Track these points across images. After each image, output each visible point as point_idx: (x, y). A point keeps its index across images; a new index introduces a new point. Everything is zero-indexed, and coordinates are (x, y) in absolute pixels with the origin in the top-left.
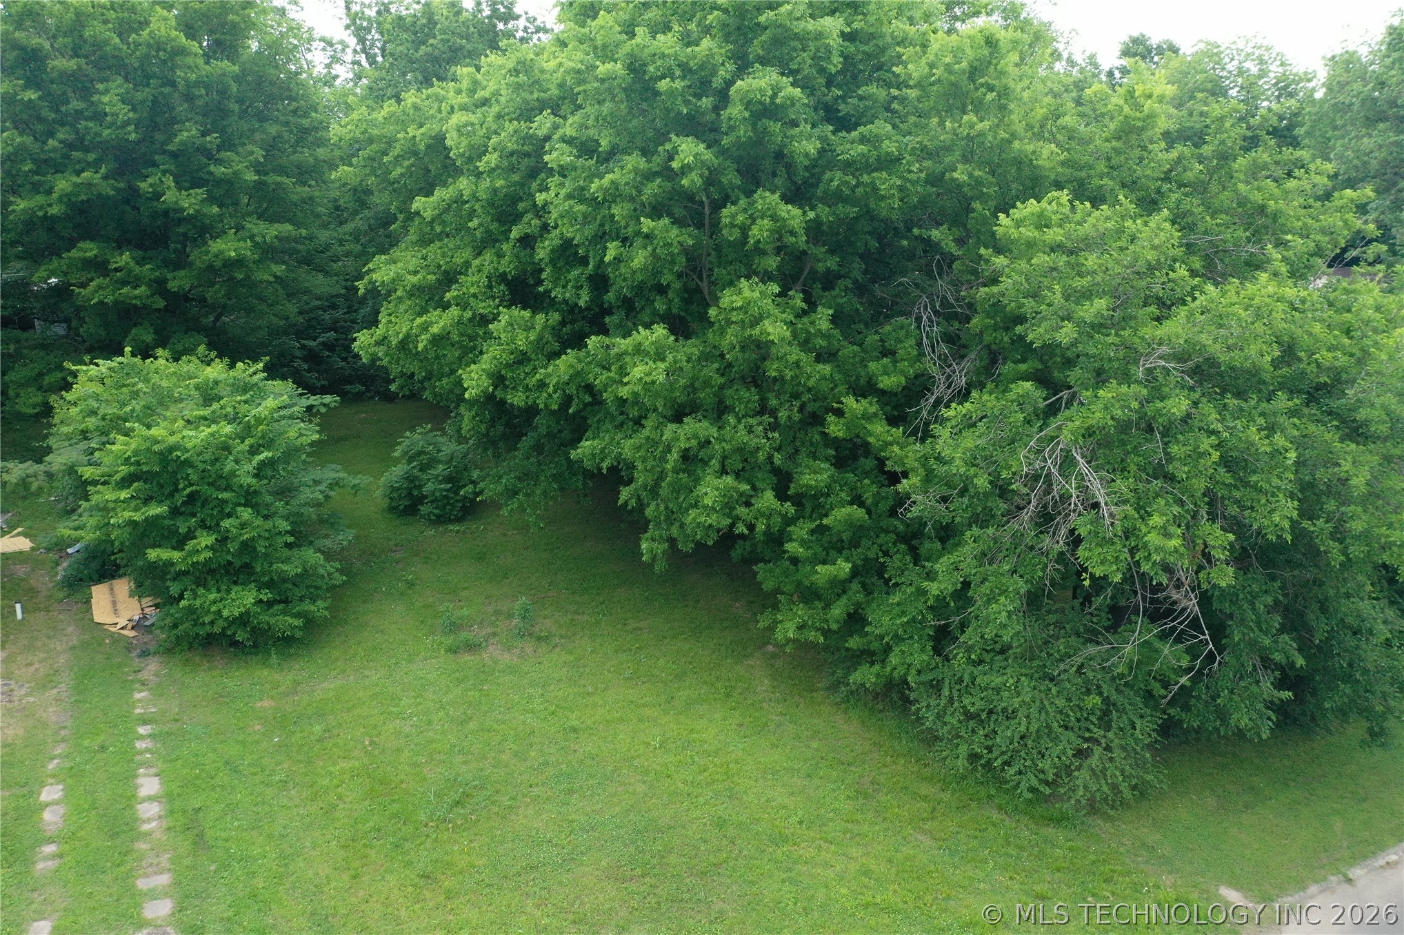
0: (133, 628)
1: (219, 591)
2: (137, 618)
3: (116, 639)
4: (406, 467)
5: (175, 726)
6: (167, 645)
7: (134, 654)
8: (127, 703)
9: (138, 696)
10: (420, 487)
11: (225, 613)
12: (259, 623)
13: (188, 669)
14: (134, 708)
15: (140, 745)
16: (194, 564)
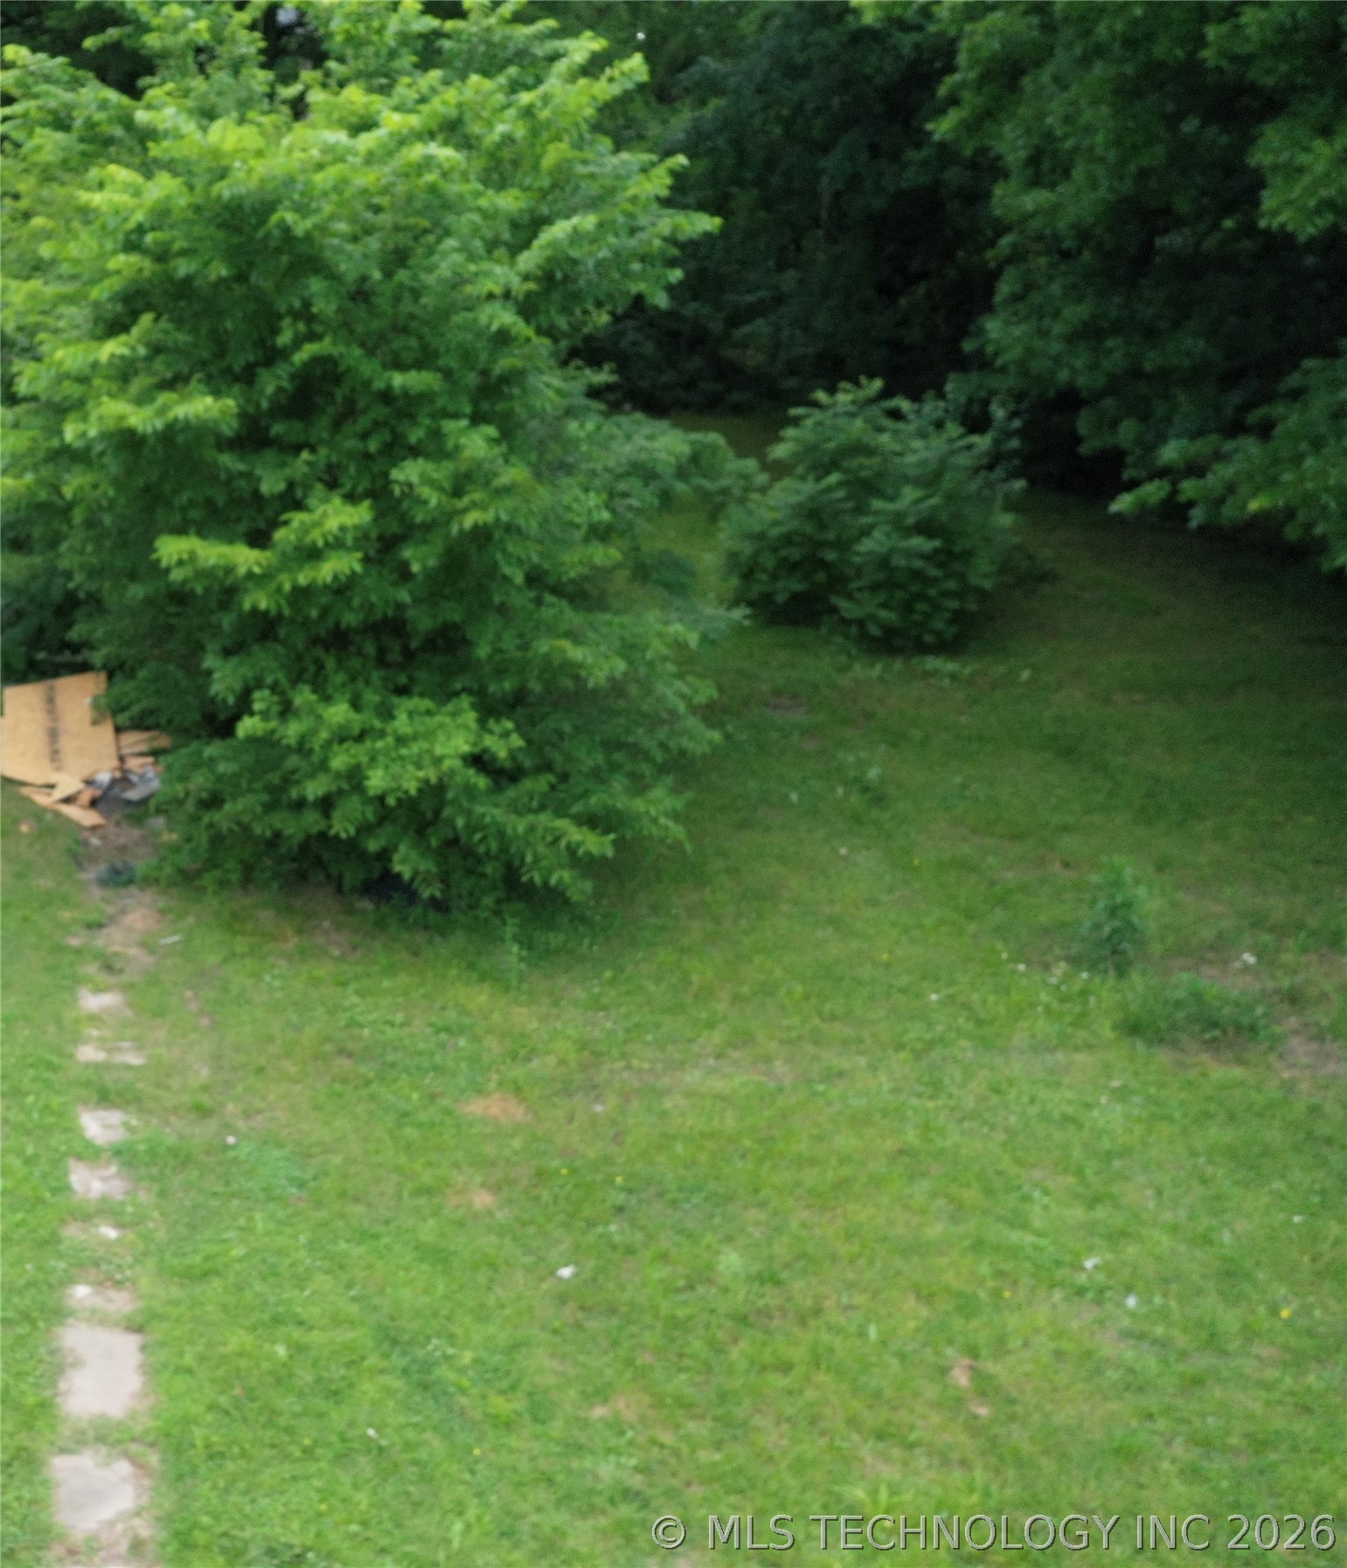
0: (94, 803)
1: (356, 705)
2: (104, 777)
3: (49, 825)
4: (809, 487)
5: (201, 1132)
6: (184, 860)
7: (90, 874)
8: (59, 1023)
9: (92, 1002)
10: (843, 545)
11: (376, 781)
12: (471, 828)
13: (240, 944)
14: (77, 1040)
15: (89, 1183)
16: (301, 594)
